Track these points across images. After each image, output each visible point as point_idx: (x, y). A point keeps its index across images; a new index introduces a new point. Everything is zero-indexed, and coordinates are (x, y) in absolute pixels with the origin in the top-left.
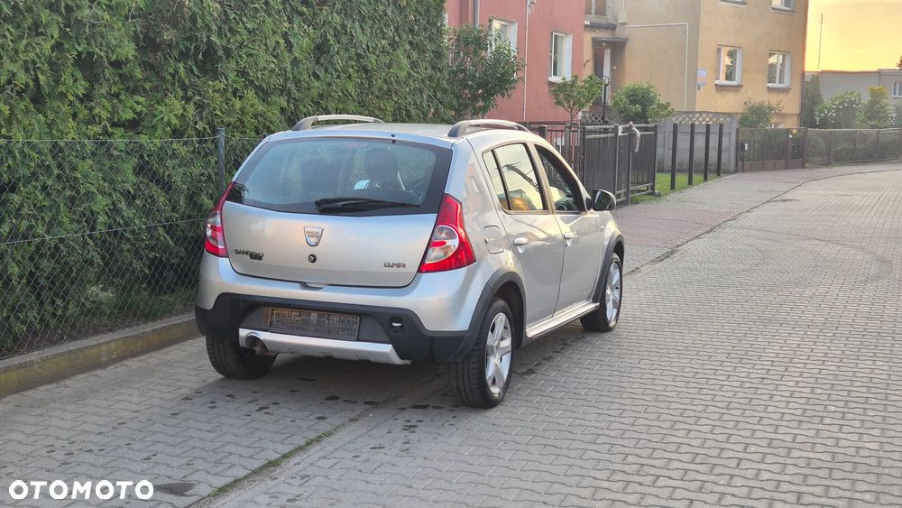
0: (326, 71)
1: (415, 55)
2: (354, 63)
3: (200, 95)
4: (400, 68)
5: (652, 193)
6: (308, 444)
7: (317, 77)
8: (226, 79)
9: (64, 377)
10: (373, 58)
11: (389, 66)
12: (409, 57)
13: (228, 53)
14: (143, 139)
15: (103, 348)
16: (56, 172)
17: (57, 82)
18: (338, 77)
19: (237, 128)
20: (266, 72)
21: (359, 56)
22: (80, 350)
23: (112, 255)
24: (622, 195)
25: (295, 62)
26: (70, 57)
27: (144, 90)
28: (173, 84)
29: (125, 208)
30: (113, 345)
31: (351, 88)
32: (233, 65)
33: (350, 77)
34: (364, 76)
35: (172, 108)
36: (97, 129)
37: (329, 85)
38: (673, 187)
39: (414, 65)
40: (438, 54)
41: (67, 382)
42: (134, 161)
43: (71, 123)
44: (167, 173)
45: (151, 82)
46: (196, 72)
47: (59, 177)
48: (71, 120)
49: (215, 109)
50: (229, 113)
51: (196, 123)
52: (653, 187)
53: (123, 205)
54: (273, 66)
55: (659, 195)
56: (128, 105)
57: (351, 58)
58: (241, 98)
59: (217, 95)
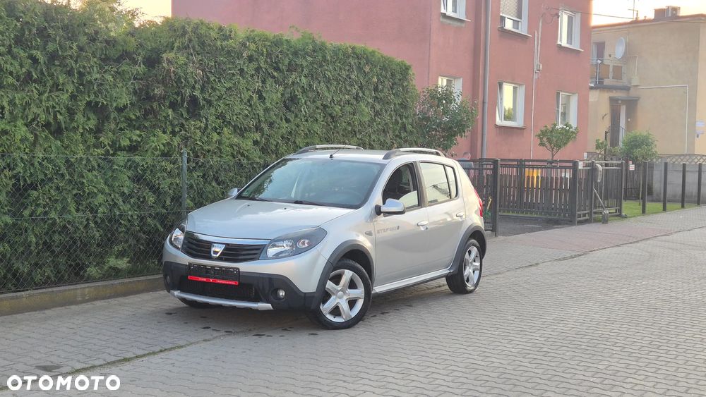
0: (296, 116)
1: (378, 107)
2: (320, 111)
3: (186, 131)
4: (363, 115)
5: (619, 215)
6: (161, 351)
7: (288, 121)
8: (207, 119)
9: (46, 309)
10: (337, 108)
11: (354, 114)
12: (373, 107)
13: (209, 103)
14: (137, 159)
15: (79, 291)
16: (67, 177)
17: (72, 120)
18: (307, 121)
19: (215, 153)
20: (240, 116)
21: (325, 106)
22: (60, 291)
23: (113, 234)
24: (587, 215)
25: (267, 110)
26: (82, 104)
27: (145, 127)
28: (166, 123)
29: (122, 203)
30: (87, 290)
31: (317, 128)
32: (212, 110)
33: (317, 120)
34: (329, 119)
35: (161, 139)
36: (101, 151)
37: (298, 126)
38: (644, 211)
39: (377, 114)
40: (404, 106)
41: (47, 311)
42: (130, 173)
43: (81, 147)
44: (157, 182)
45: (151, 122)
46: (185, 115)
47: (70, 181)
48: (81, 145)
49: (196, 140)
50: (208, 143)
51: (181, 149)
52: (620, 211)
53: (120, 202)
54: (246, 112)
55: (626, 217)
56: (129, 136)
57: (317, 108)
58: (219, 134)
59: (198, 131)
